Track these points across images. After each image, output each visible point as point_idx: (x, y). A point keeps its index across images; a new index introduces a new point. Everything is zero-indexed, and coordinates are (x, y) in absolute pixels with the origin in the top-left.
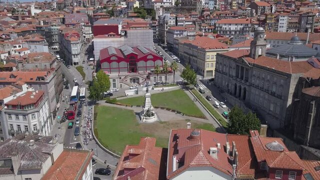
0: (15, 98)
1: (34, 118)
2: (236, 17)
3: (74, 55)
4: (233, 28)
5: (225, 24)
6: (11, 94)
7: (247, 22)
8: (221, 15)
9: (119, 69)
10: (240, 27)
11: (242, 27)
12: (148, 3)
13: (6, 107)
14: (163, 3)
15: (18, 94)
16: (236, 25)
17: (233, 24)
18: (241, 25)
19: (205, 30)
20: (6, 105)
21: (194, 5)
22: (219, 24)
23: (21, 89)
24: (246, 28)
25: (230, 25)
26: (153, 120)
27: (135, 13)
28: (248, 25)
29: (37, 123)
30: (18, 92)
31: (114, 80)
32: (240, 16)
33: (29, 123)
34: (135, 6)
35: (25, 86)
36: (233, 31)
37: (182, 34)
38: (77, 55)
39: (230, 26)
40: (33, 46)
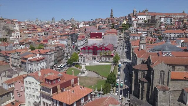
0: (33, 58)
1: (35, 66)
2: (178, 29)
3: (79, 46)
4: (173, 35)
5: (168, 33)
6: (32, 57)
7: (182, 32)
8: (168, 28)
9: (89, 53)
10: (177, 35)
11: (178, 35)
12: (131, 21)
13: (28, 61)
14: (138, 21)
15: (34, 57)
16: (175, 34)
17: (173, 33)
18: (178, 34)
19: (155, 36)
20: (28, 60)
21: (155, 22)
22: (164, 33)
23: (36, 55)
24: (181, 35)
25: (171, 33)
26: (83, 75)
27: (122, 27)
28: (182, 34)
29: (36, 68)
30: (35, 56)
31: (84, 58)
32: (181, 28)
33: (33, 68)
34: (123, 23)
35: (38, 55)
36: (172, 37)
37: (134, 38)
38: (80, 46)
39: (170, 35)
40: (61, 41)
